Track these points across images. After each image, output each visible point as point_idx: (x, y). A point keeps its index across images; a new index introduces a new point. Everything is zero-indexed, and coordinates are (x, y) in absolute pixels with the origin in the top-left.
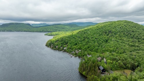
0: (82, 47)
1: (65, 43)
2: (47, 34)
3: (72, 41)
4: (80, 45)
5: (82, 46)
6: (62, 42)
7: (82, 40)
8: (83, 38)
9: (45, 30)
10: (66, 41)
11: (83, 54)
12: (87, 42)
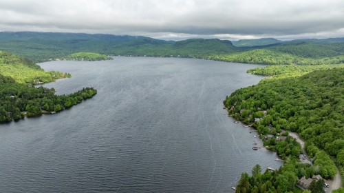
0: (302, 128)
1: (264, 106)
2: (253, 70)
3: (284, 102)
4: (301, 118)
5: (305, 124)
6: (259, 102)
7: (314, 105)
8: (320, 100)
9: (257, 59)
10: (271, 99)
11: (289, 150)
12: (324, 116)
